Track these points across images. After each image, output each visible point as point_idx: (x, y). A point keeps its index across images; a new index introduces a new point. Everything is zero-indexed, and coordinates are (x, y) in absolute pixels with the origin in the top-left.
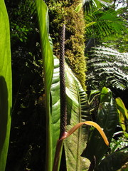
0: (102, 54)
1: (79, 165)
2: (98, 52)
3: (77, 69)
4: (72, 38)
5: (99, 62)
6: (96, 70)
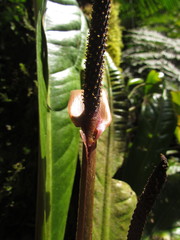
0: (143, 40)
1: (110, 194)
5: (140, 52)
6: (135, 64)
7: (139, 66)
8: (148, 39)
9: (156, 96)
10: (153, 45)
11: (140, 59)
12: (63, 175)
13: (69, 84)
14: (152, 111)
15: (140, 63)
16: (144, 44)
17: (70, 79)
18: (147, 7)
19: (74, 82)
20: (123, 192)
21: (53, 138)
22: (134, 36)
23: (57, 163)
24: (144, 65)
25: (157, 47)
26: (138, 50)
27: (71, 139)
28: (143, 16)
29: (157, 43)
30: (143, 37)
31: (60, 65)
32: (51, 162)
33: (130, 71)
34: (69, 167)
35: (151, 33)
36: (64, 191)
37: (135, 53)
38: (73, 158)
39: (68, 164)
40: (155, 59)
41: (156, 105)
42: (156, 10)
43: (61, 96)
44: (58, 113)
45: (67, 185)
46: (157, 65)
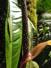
1: (31, 65)
2: (44, 16)
3: (32, 19)
4: (29, 5)
5: (45, 20)
6: (43, 23)
7: (44, 24)
8: (47, 16)
9: (47, 34)
10: (49, 18)
11: (45, 22)
12: (15, 60)
13: (18, 34)
14: (45, 39)
15: (45, 23)
16: (46, 17)
17: (18, 32)
18: (47, 7)
19: (20, 33)
20: (35, 65)
21: (12, 50)
22: (43, 16)
23: (13, 57)
24: (46, 23)
25: (50, 18)
26: (44, 19)
27: (18, 49)
28: (45, 10)
29: (50, 17)
30: (45, 16)
31: (15, 29)
32: (11, 57)
33: (42, 25)
34: (17, 58)
35: (48, 14)
36: (15, 65)
37: (43, 20)
38: (18, 55)
39: (16, 57)
40: (49, 21)
41: (47, 37)
42: (49, 8)
43: (15, 37)
44: (14, 42)
45: (16, 63)
46: (50, 23)
